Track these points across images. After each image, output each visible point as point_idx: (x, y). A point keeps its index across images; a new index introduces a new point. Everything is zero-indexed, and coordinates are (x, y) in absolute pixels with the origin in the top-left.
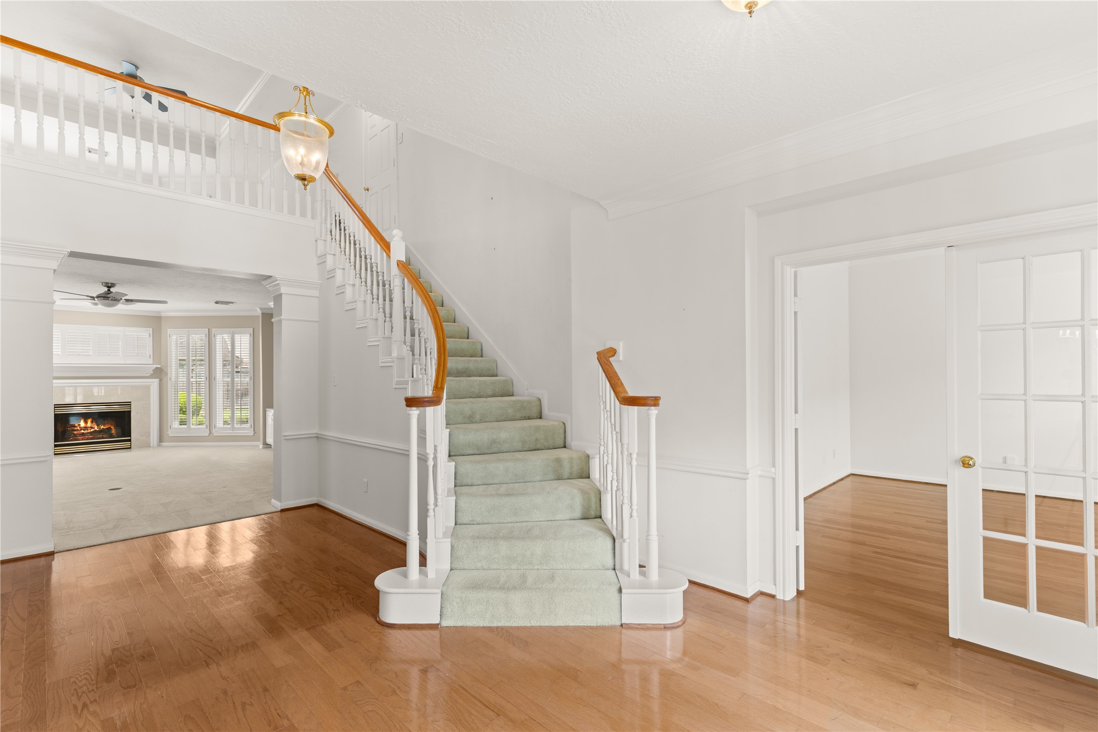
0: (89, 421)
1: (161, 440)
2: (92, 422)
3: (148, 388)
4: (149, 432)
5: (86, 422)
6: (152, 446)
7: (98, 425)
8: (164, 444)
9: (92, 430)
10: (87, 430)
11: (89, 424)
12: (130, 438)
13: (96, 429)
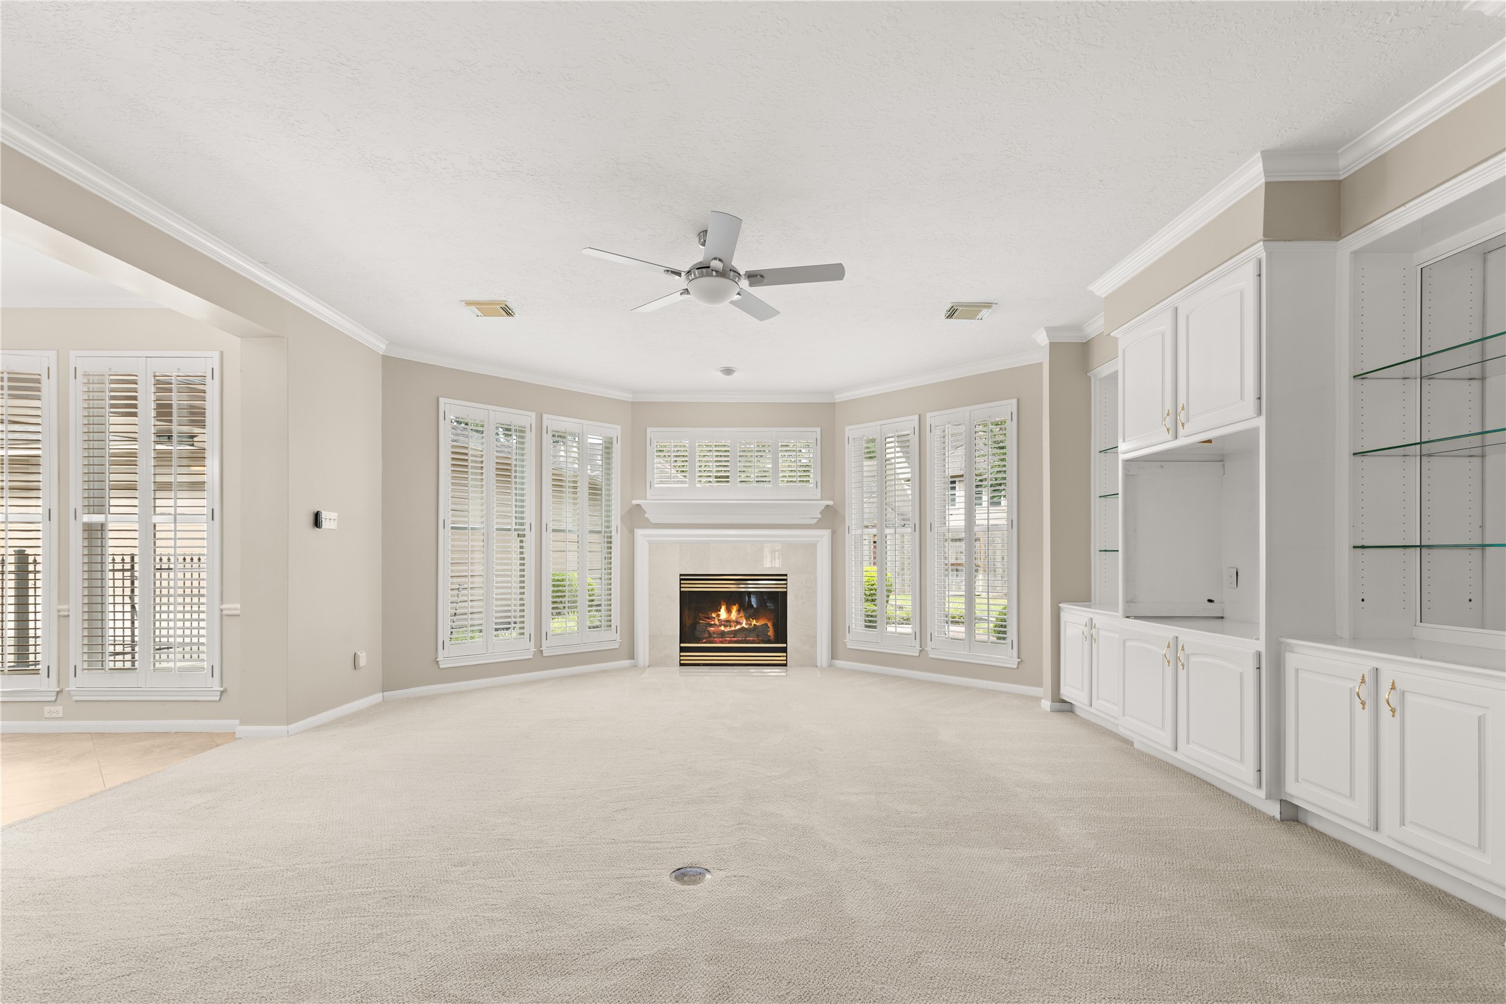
0: (735, 609)
1: (834, 655)
2: (739, 611)
3: (812, 547)
4: (816, 637)
5: (729, 611)
6: (819, 664)
7: (747, 618)
8: (839, 663)
9: (738, 627)
10: (730, 626)
11: (734, 615)
12: (785, 645)
13: (744, 625)
